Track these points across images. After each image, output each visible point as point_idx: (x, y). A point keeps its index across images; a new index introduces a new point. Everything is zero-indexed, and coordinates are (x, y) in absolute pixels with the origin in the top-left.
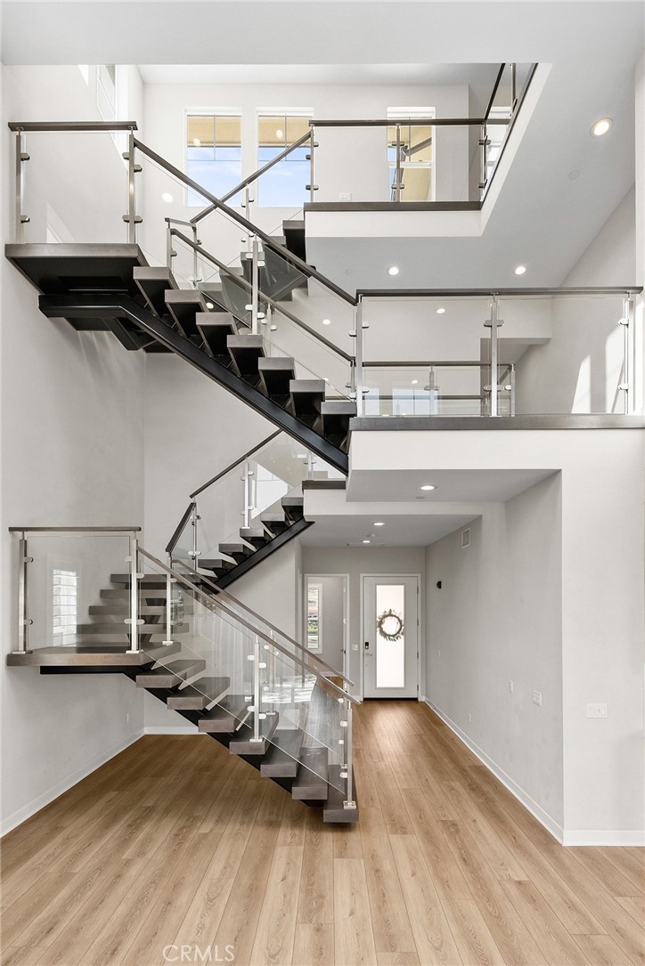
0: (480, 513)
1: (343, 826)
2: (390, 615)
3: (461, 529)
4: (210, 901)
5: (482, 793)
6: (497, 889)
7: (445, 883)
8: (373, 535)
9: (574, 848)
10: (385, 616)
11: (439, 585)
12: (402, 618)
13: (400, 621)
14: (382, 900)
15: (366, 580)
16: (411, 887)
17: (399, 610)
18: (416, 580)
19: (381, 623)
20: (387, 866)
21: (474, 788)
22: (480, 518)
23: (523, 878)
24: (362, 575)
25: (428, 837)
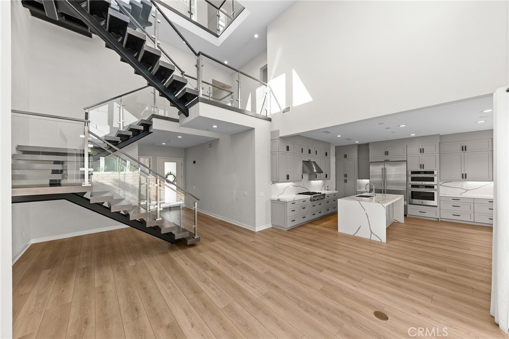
0: (219, 138)
1: (192, 245)
2: (170, 174)
3: (209, 142)
4: (164, 280)
5: (227, 226)
6: (250, 245)
7: (237, 248)
8: (172, 141)
9: (259, 231)
10: (168, 175)
11: (194, 162)
12: (175, 175)
13: (174, 176)
14: (224, 257)
15: (159, 159)
16: (228, 251)
17: (174, 172)
18: (181, 161)
19: (166, 177)
20: (217, 250)
21: (224, 226)
22: (218, 139)
23: (253, 240)
24: (158, 157)
25: (222, 239)
